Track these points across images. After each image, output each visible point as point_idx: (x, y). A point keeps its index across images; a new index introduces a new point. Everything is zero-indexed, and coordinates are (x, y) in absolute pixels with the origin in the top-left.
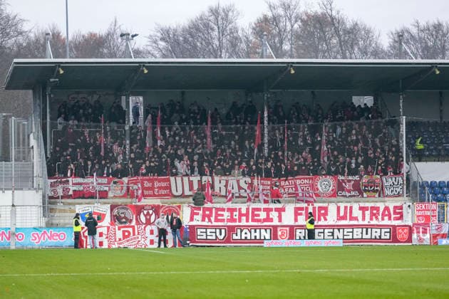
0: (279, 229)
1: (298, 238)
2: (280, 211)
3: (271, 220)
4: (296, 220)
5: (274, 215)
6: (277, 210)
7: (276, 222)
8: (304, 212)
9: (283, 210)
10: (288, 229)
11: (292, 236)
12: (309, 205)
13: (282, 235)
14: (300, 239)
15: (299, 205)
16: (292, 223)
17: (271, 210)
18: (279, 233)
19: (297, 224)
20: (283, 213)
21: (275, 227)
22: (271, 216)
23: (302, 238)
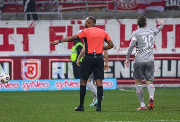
0: (23, 62)
1: (55, 76)
2: (26, 32)
3: (11, 48)
4: (52, 48)
5: (16, 39)
6: (20, 31)
7: (19, 51)
8: (65, 35)
9: (31, 31)
10: (39, 62)
11: (45, 74)
12: (73, 23)
13: (30, 72)
14: (59, 78)
15: (56, 23)
16: (45, 51)
17: (11, 31)
18: (24, 69)
19: (54, 53)
20: (30, 36)
21: (17, 60)
22: (11, 42)
23: (63, 76)
